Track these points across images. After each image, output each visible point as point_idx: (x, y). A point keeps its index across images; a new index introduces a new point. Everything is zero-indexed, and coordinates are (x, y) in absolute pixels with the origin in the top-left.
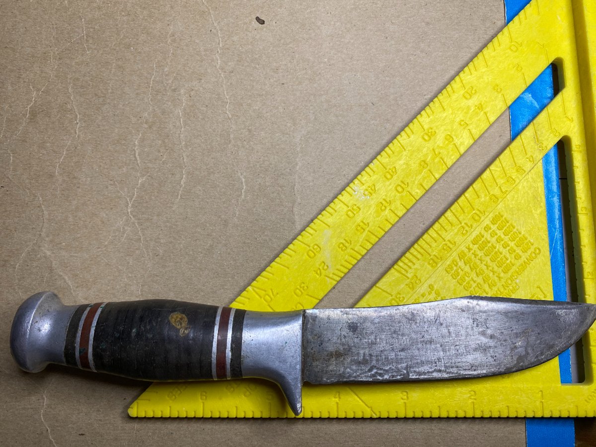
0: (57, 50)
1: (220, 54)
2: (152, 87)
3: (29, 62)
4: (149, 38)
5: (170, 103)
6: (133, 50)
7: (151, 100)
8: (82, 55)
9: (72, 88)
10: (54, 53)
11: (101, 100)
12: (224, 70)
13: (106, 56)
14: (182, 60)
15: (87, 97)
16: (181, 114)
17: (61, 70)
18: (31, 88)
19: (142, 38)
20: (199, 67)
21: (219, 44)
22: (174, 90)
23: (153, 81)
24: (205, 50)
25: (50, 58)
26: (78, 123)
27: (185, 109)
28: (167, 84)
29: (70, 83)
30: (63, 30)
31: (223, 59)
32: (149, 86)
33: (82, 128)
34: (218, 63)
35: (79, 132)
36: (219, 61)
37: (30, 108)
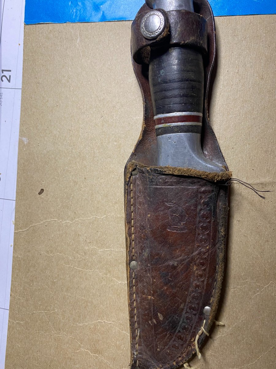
0: (54, 331)
1: (62, 220)
2: (82, 269)
3: (61, 351)
4: (49, 268)
5: (94, 257)
6: (56, 280)
7: (91, 270)
8: (58, 314)
9: (80, 323)
10: (55, 333)
11: (89, 304)
12: (74, 219)
13: (60, 298)
14: (65, 247)
15: (87, 314)
16: (101, 250)
17: (67, 330)
18: (78, 351)
19: (48, 272)
20: (70, 235)
21: (55, 221)
22: (85, 253)
23: (78, 267)
24: (59, 230)
25: (59, 336)
26: (104, 322)
27: (99, 247)
28: (81, 258)
29: (77, 325)
30: (40, 326)
31: (66, 218)
32: (82, 270)
33: (108, 319)
34: (68, 222)
35: (110, 321)
36: (67, 221)
37: (92, 353)
